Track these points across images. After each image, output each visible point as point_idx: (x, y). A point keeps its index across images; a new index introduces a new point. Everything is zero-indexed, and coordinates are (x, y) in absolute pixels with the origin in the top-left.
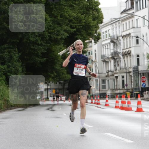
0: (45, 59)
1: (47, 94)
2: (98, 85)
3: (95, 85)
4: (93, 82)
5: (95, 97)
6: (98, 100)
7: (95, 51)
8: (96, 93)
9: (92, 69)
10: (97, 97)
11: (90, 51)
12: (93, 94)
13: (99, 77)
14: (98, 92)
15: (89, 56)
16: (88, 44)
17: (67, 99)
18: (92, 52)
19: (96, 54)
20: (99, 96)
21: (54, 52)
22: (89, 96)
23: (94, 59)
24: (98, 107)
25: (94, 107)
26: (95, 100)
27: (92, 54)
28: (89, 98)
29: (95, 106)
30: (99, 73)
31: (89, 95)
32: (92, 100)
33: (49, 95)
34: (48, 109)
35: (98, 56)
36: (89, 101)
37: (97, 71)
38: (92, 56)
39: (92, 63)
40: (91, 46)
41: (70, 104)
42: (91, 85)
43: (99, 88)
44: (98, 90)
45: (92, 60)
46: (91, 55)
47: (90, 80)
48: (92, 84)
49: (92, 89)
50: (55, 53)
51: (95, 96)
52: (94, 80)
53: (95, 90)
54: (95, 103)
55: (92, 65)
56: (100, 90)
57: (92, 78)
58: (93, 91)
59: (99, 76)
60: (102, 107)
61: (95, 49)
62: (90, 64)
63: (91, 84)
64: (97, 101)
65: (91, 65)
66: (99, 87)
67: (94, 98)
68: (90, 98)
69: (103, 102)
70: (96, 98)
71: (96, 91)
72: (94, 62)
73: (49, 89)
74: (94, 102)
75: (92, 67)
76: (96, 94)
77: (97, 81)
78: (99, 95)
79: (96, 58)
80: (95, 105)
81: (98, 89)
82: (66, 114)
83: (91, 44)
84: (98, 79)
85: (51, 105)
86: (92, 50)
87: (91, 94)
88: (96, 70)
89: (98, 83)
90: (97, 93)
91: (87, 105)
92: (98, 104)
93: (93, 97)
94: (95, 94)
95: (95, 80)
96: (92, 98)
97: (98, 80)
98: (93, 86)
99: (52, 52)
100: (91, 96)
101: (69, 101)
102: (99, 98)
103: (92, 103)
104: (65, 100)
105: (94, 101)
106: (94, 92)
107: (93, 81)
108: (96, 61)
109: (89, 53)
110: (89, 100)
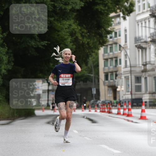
0: (47, 42)
1: (47, 99)
2: (129, 85)
3: (124, 84)
4: (121, 81)
5: (123, 104)
6: (129, 110)
7: (126, 30)
8: (125, 97)
9: (120, 60)
10: (127, 104)
11: (116, 30)
12: (121, 99)
13: (131, 73)
14: (129, 97)
15: (116, 39)
16: (113, 20)
17: (78, 107)
18: (120, 32)
19: (126, 36)
20: (130, 102)
21: (59, 31)
22: (114, 103)
23: (122, 44)
24: (128, 121)
25: (122, 120)
26: (124, 109)
27: (120, 36)
28: (114, 106)
29: (125, 119)
30: (131, 67)
31: (115, 101)
32: (119, 109)
33: (51, 100)
34: (48, 123)
35: (130, 38)
36: (115, 111)
37: (128, 64)
38: (120, 39)
39: (120, 50)
40: (119, 23)
41: (83, 115)
42: (118, 85)
43: (130, 90)
44: (130, 93)
45: (120, 46)
46: (118, 37)
47: (117, 78)
48: (120, 83)
49: (119, 91)
50: (60, 33)
51: (124, 102)
52: (123, 77)
53: (124, 93)
54: (124, 114)
55: (120, 53)
56: (131, 94)
57: (119, 74)
58: (121, 94)
59: (131, 71)
60: (135, 120)
61: (125, 28)
62: (117, 51)
63: (117, 83)
64: (127, 111)
65: (118, 53)
66: (130, 88)
67: (122, 106)
68: (116, 106)
69: (136, 112)
70: (125, 107)
71: (125, 95)
72: (123, 48)
73: (51, 90)
74: (122, 113)
75: (121, 56)
76: (125, 99)
77: (127, 78)
78: (130, 100)
79: (126, 42)
80: (124, 117)
81: (128, 92)
82: (77, 131)
83: (118, 19)
84: (128, 76)
85: (54, 117)
86: (120, 29)
87: (118, 100)
88: (126, 61)
89: (129, 82)
90: (127, 98)
91: (111, 117)
92: (129, 115)
93: (120, 104)
94: (123, 100)
95: (125, 77)
96: (119, 106)
97: (130, 77)
98: (121, 87)
99: (57, 32)
100: (117, 103)
101: (83, 111)
102: (130, 107)
103: (119, 113)
104: (76, 109)
105: (122, 111)
106: (123, 97)
107: (121, 78)
108: (127, 47)
109: (116, 33)
110: (115, 109)
